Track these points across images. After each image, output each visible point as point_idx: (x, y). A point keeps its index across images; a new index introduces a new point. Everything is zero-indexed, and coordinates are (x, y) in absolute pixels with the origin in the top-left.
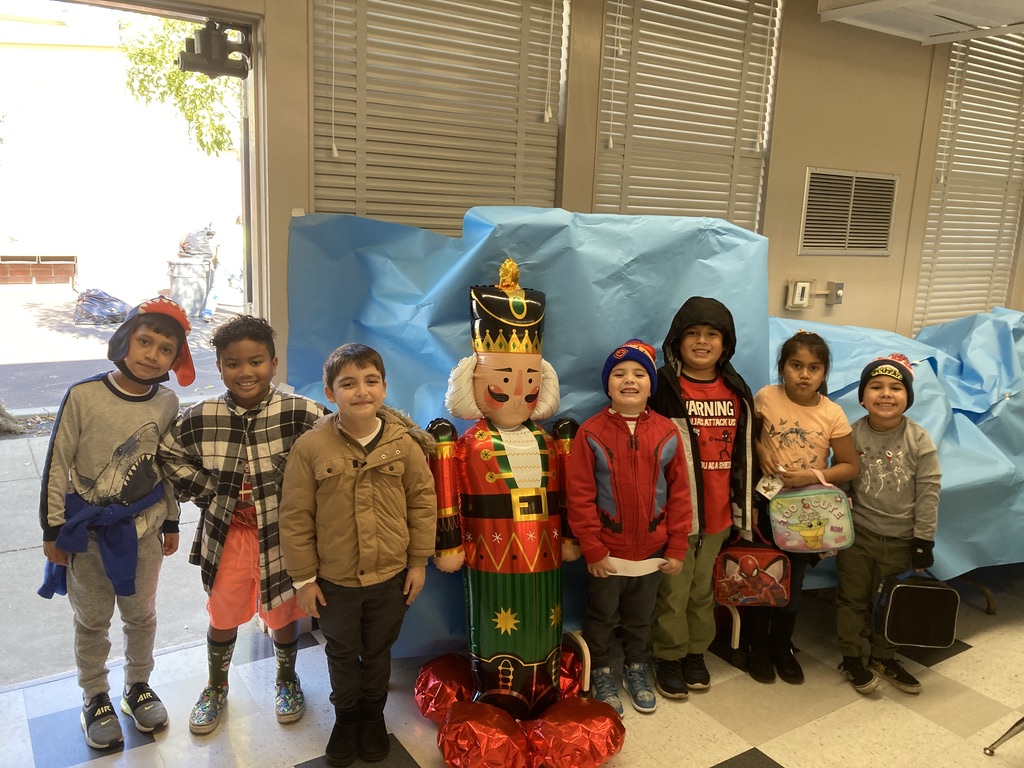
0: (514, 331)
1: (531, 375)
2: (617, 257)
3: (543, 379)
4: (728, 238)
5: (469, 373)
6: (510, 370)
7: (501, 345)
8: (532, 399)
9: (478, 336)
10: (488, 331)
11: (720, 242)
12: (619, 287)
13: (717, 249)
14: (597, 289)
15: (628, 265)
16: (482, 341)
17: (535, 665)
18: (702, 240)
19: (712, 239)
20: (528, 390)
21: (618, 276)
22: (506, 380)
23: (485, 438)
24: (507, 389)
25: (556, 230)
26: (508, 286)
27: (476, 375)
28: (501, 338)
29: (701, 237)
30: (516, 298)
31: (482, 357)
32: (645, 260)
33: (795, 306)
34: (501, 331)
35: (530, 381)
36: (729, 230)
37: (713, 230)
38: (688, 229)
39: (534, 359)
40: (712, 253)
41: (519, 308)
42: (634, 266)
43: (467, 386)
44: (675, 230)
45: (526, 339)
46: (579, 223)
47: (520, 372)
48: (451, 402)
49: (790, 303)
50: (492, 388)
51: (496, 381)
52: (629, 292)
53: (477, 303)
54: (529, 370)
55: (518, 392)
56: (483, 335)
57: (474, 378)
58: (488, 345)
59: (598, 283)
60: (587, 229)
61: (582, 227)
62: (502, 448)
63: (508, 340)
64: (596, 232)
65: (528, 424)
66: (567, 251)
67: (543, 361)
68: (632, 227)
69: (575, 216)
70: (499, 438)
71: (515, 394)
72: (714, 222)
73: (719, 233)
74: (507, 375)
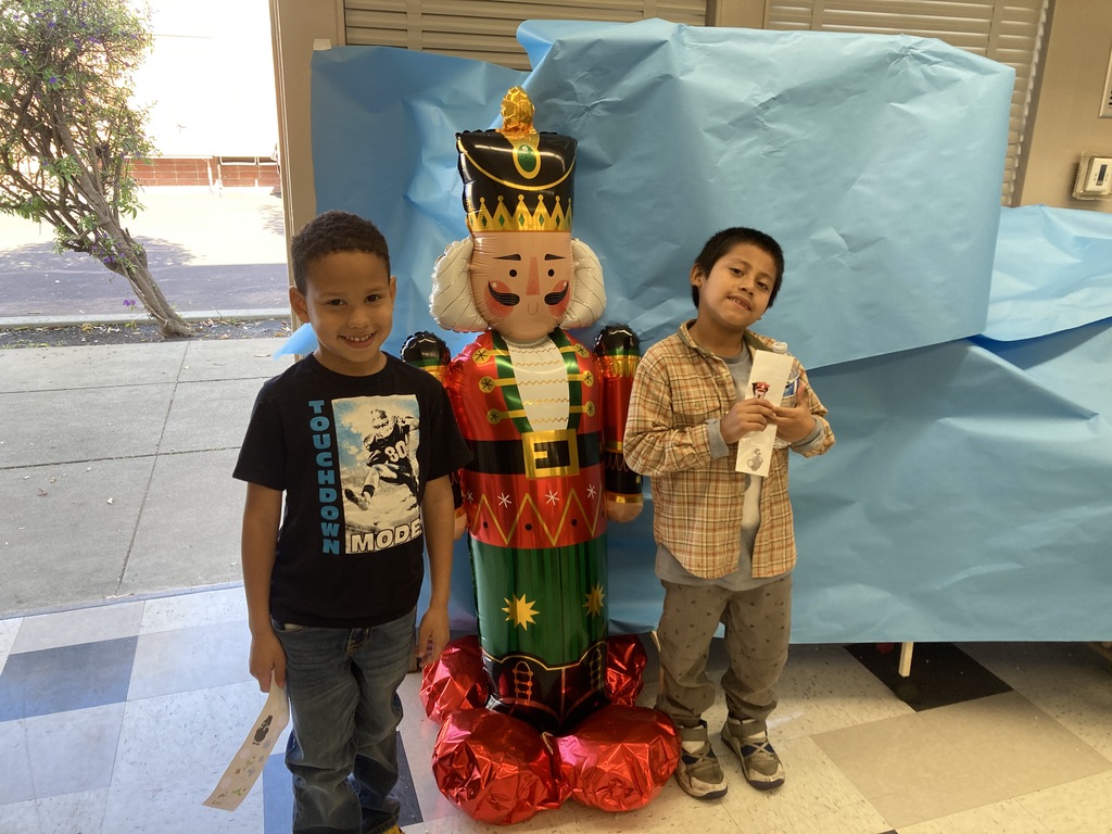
0: (521, 197)
1: (551, 264)
2: (746, 92)
3: (577, 269)
4: (945, 69)
5: (459, 265)
6: (517, 257)
7: (502, 220)
8: (557, 299)
9: (471, 208)
10: (482, 200)
11: (928, 77)
12: (749, 140)
13: (923, 85)
14: (712, 141)
15: (765, 106)
16: (477, 214)
17: (563, 668)
18: (895, 73)
19: (915, 70)
20: (548, 285)
21: (747, 121)
22: (513, 273)
23: (486, 359)
24: (514, 286)
25: (651, 48)
26: (516, 129)
27: (473, 267)
28: (501, 209)
29: (893, 66)
30: (524, 148)
31: (479, 240)
32: (796, 99)
33: (1087, 194)
34: (500, 198)
35: (551, 273)
36: (945, 56)
37: (917, 57)
38: (871, 53)
39: (558, 241)
40: (914, 93)
41: (528, 163)
42: (776, 109)
43: (458, 283)
44: (848, 53)
45: (541, 209)
46: (687, 39)
47: (534, 261)
48: (436, 307)
49: (1079, 189)
50: (494, 285)
51: (498, 274)
52: (768, 148)
53: (466, 158)
54: (548, 257)
55: (533, 289)
56: (477, 205)
57: (470, 272)
58: (484, 221)
59: (715, 131)
60: (700, 48)
61: (691, 47)
62: (509, 374)
63: (512, 211)
64: (714, 54)
65: (557, 336)
66: (664, 82)
67: (578, 243)
68: (776, 47)
69: (680, 30)
70: (508, 359)
71: (528, 293)
72: (919, 44)
73: (927, 61)
74: (513, 264)
